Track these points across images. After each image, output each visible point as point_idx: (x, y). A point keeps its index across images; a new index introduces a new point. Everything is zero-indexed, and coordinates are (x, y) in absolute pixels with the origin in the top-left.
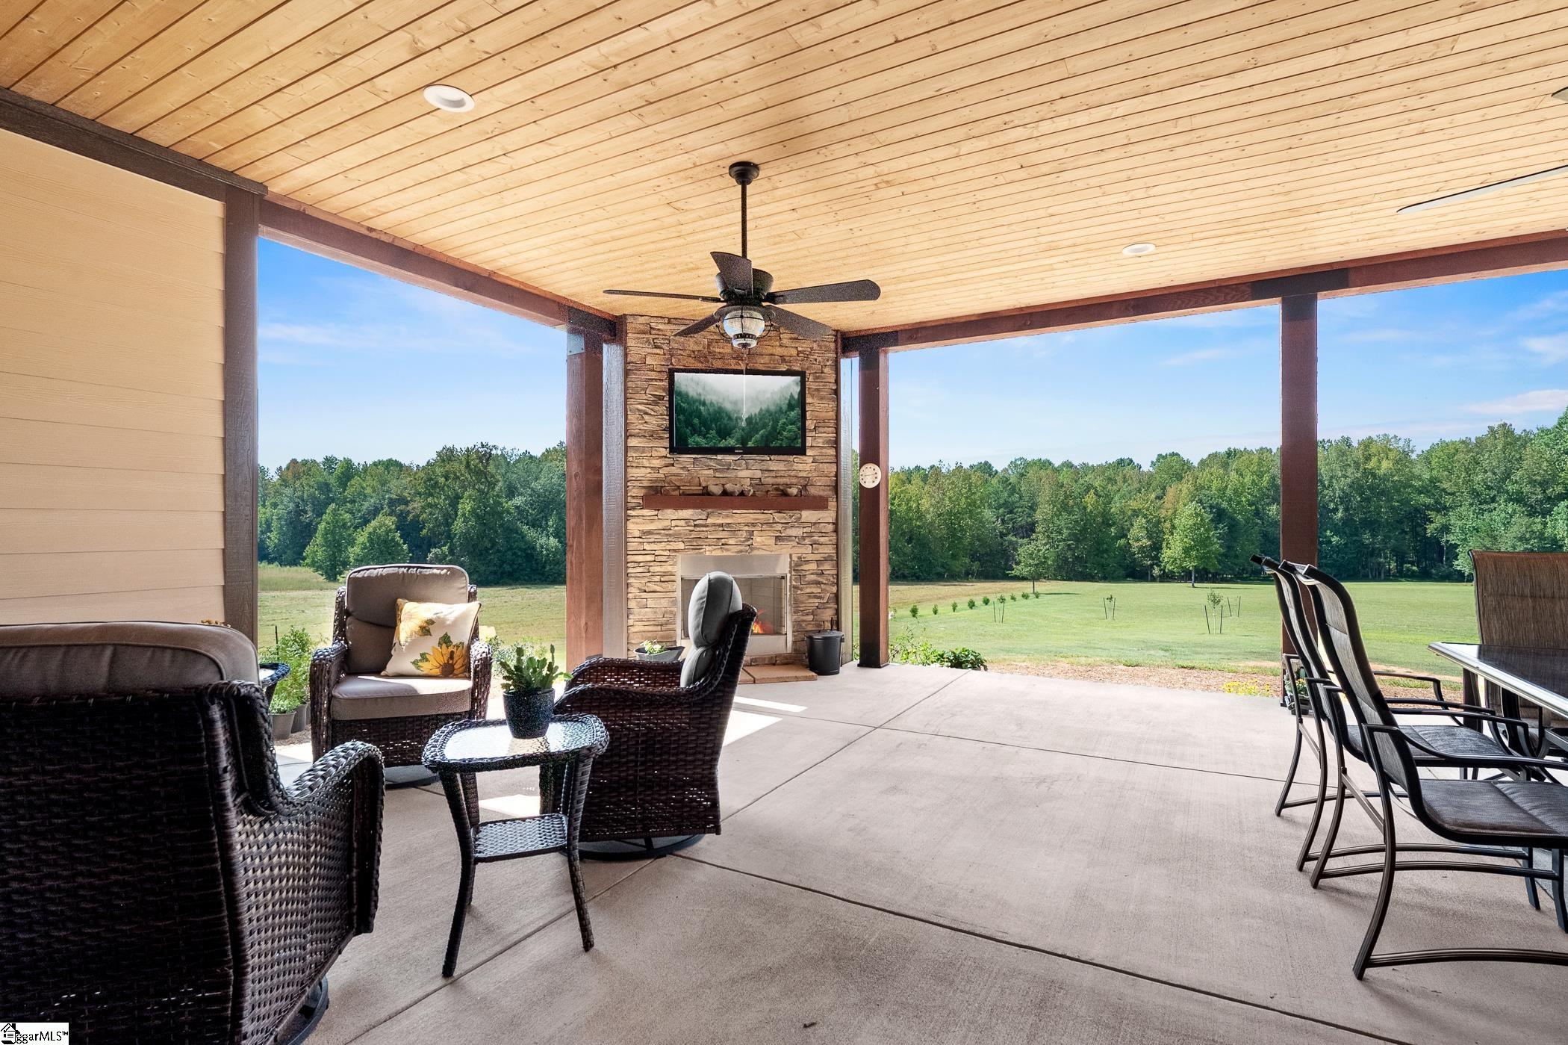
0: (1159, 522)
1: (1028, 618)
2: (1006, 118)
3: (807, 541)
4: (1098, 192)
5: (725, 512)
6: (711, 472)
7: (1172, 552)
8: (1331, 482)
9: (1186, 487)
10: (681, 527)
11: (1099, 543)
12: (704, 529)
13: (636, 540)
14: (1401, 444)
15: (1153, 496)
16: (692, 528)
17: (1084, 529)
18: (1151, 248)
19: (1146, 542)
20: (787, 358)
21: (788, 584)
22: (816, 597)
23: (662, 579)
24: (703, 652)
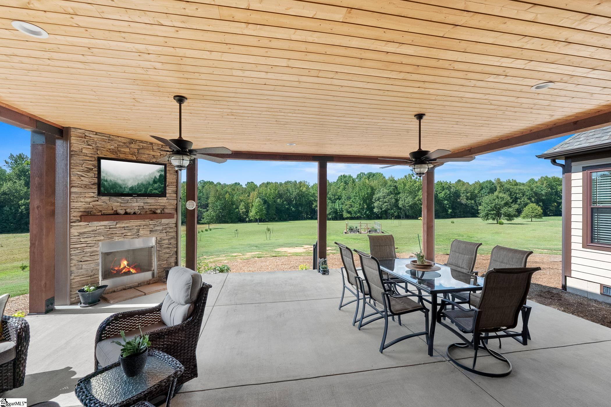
0: (248, 204)
1: (209, 239)
2: (281, 110)
3: (164, 231)
4: (292, 131)
5: (126, 221)
6: (119, 204)
7: (252, 213)
8: (292, 193)
9: (256, 193)
10: (102, 229)
11: (230, 210)
12: (115, 229)
13: (76, 237)
14: (308, 183)
15: (247, 195)
16: (108, 229)
17: (225, 206)
18: (295, 145)
19: (244, 210)
20: (156, 157)
21: (155, 249)
22: (167, 253)
23: (91, 255)
24: (190, 306)
